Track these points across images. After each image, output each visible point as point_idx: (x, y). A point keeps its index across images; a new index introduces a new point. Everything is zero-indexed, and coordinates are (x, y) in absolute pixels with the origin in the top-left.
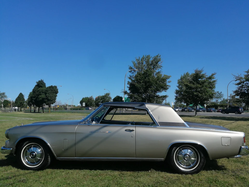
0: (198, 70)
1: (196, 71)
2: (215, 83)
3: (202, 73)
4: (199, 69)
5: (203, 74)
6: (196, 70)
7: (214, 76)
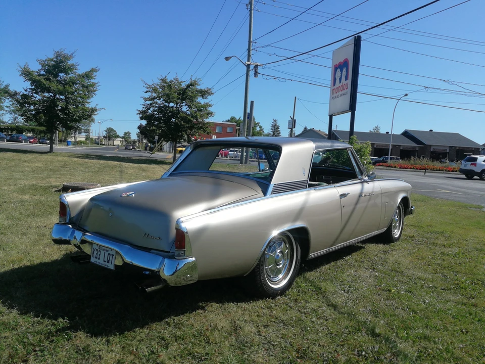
0: (64, 52)
1: (58, 55)
2: (95, 89)
3: (70, 62)
4: (67, 52)
5: (73, 65)
6: (58, 52)
7: (95, 74)
